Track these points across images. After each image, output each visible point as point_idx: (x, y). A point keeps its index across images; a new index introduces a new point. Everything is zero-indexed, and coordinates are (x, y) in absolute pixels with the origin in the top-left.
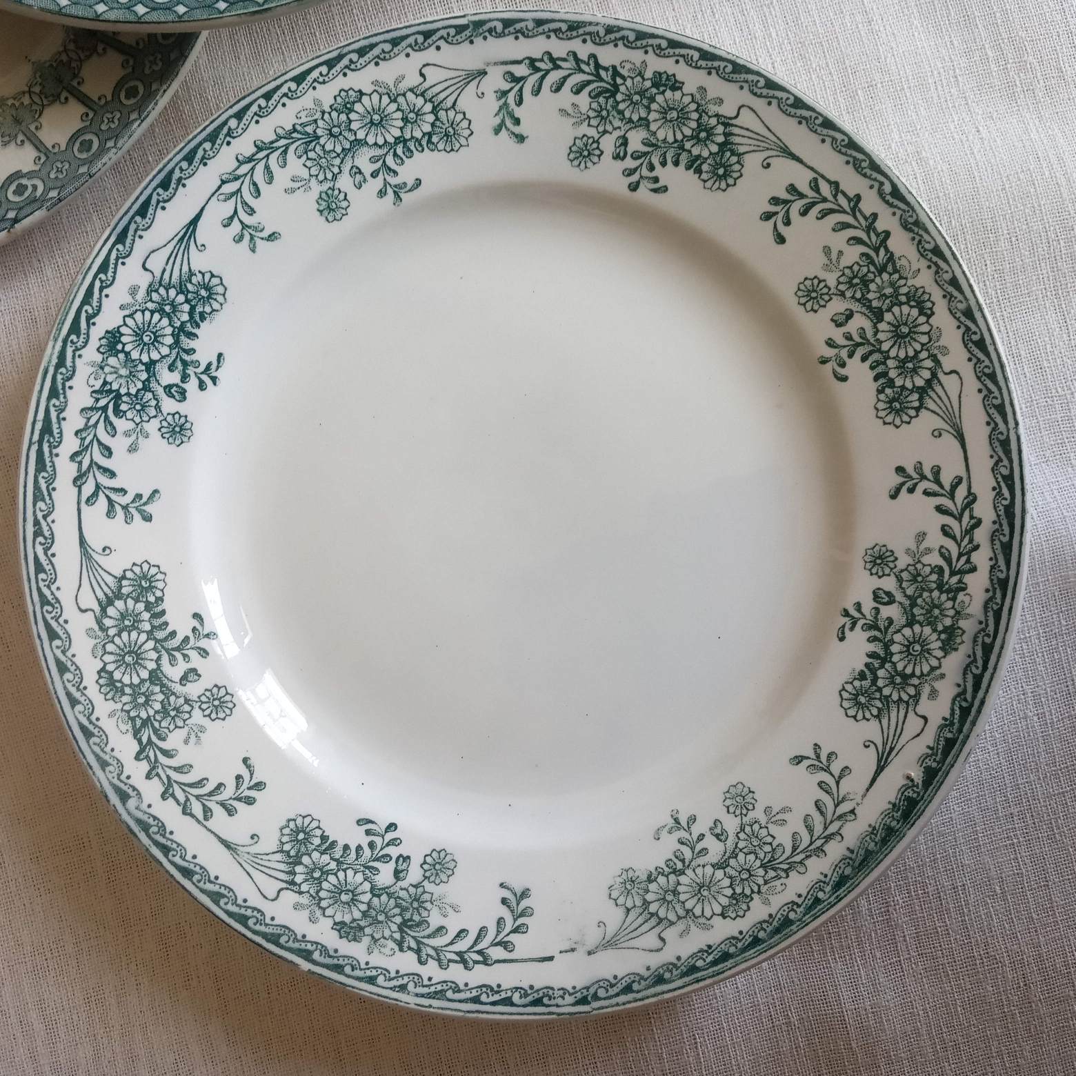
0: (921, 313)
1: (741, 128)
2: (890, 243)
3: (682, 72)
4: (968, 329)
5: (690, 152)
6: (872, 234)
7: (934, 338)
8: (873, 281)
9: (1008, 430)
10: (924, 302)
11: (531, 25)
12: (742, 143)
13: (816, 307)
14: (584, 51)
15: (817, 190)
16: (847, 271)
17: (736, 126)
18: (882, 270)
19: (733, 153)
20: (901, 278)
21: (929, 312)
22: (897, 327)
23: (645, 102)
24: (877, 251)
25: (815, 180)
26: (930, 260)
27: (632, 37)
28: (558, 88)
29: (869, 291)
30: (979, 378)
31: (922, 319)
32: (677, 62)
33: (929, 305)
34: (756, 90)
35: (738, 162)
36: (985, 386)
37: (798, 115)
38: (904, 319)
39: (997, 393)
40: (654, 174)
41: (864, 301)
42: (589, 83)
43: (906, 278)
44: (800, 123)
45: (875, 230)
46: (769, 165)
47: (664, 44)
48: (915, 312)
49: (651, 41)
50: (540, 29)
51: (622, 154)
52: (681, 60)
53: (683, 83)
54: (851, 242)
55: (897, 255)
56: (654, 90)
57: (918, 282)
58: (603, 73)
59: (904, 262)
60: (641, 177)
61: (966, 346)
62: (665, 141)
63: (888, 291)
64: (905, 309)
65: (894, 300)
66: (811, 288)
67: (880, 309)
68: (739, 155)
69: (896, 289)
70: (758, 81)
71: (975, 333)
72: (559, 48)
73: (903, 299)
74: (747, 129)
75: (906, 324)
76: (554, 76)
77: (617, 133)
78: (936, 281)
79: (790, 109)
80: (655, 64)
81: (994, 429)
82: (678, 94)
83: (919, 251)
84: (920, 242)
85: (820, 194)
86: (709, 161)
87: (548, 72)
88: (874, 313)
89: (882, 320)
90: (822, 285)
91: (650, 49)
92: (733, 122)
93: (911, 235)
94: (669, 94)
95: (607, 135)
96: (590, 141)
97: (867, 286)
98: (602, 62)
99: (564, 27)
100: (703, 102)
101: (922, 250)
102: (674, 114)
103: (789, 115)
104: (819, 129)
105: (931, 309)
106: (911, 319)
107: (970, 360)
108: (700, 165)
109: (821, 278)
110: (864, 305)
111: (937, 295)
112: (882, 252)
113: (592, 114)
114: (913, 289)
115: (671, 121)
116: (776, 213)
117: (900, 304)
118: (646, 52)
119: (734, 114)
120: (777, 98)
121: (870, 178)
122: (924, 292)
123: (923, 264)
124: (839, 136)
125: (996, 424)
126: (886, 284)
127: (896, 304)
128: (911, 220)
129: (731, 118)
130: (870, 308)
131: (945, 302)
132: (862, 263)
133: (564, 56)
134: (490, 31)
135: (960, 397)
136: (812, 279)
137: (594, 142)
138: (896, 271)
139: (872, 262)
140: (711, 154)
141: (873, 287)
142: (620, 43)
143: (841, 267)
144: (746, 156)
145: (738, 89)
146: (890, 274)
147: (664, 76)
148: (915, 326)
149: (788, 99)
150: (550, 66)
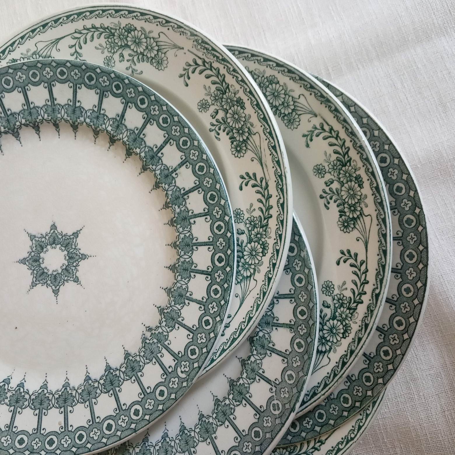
0: (343, 334)
1: (364, 221)
2: (360, 305)
3: (366, 184)
4: (347, 355)
5: (344, 208)
6: (359, 297)
7: (337, 344)
8: (344, 308)
9: (320, 392)
10: (347, 332)
11: (342, 118)
12: (359, 225)
13: (324, 292)
14: (348, 144)
15: (361, 265)
16: (342, 296)
17: (363, 218)
18: (349, 308)
19: (354, 224)
20: (350, 318)
21: (345, 336)
22: (334, 328)
23: (348, 179)
24: (355, 302)
25: (364, 262)
26: (362, 325)
27: (365, 157)
28: (331, 145)
29: (340, 308)
30: (332, 370)
31: (341, 335)
32: (368, 180)
33: (347, 335)
34: (379, 216)
35: (352, 228)
36: (331, 374)
37: (381, 239)
38: (338, 328)
39: (330, 380)
40: (330, 201)
41: (336, 309)
42: (340, 154)
43: (351, 320)
44: (379, 241)
45: (361, 296)
46: (358, 240)
47: (371, 170)
48: (342, 331)
49: (368, 165)
50: (343, 123)
51: (328, 184)
52: (370, 181)
53: (363, 188)
54: (352, 290)
55: (357, 311)
56: (354, 179)
57: (353, 325)
58: (346, 156)
59: (356, 315)
60: (326, 197)
61: (341, 358)
62: (342, 196)
63: (344, 316)
64: (341, 327)
65: (342, 320)
66: (329, 286)
67: (336, 317)
68: (355, 227)
69: (346, 319)
70: (382, 215)
71: (347, 359)
72: (343, 135)
73: (344, 324)
74: (364, 223)
75: (336, 330)
76: (333, 140)
77: (332, 177)
78: (356, 332)
79: (380, 234)
80: (362, 172)
81: (317, 387)
82: (359, 189)
83: (363, 319)
84: (366, 317)
85: (361, 267)
86: (346, 217)
87: (333, 137)
88: (334, 316)
89: (333, 320)
90: (333, 289)
91: (365, 167)
92: (364, 216)
93: (367, 312)
94: (357, 185)
95: (330, 174)
96: (324, 170)
97: (341, 307)
98: (350, 153)
99: (350, 130)
100: (362, 200)
101: (364, 320)
102: (352, 193)
103: (379, 235)
104: (381, 250)
105: (346, 336)
106: (339, 331)
107: (337, 363)
108: (343, 215)
109: (335, 288)
110: (334, 310)
111: (352, 335)
112: (355, 304)
113: (332, 163)
114: (349, 325)
115: (349, 193)
116: (345, 255)
117: (342, 324)
118: (363, 166)
119: (366, 215)
120: (381, 226)
121: (377, 282)
122: (350, 330)
123: (360, 323)
124: (383, 260)
125: (320, 387)
126: (345, 313)
127: (341, 322)
128: (372, 308)
129: (364, 214)
130: (335, 313)
131: (351, 340)
132: (347, 299)
133: (342, 138)
134: (329, 106)
135: (322, 367)
136: (332, 284)
137: (325, 171)
138: (352, 314)
139: (350, 303)
140: (349, 216)
141: (342, 309)
142: (360, 154)
143: (342, 292)
144: (356, 230)
145: (374, 210)
146: (349, 313)
147: (360, 179)
148: (337, 334)
149: (384, 231)
150: (335, 136)
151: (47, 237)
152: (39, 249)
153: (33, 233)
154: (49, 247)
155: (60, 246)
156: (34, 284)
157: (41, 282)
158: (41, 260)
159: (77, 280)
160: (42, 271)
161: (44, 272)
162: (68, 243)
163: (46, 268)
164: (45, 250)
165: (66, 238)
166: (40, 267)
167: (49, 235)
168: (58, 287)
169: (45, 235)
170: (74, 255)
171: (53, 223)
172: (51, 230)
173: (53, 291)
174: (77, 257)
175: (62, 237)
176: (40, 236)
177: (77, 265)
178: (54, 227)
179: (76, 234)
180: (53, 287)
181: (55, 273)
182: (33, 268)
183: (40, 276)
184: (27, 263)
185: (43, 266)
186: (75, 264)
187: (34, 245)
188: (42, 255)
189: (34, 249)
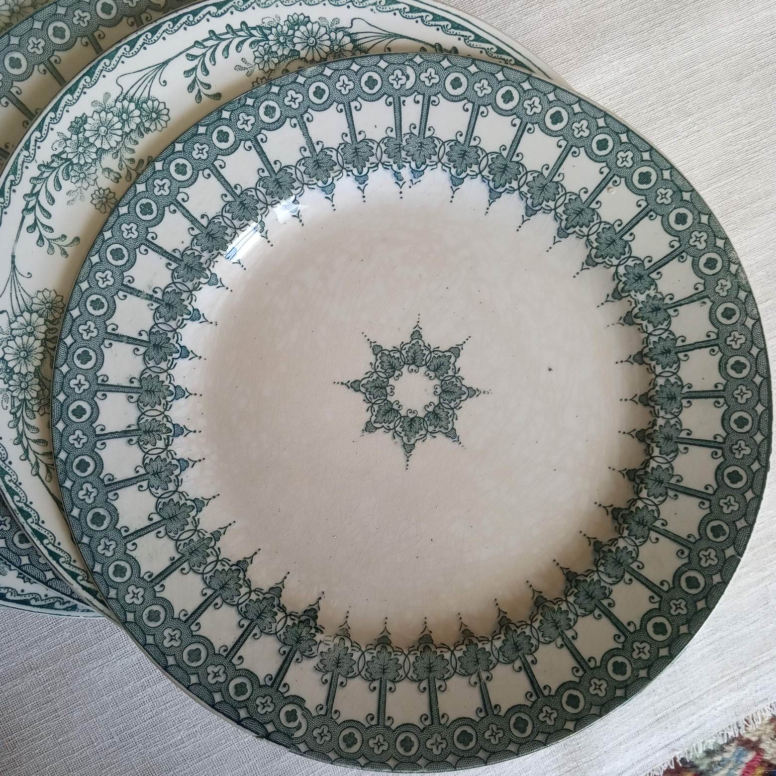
151: (391, 426)
152: (416, 425)
153: (400, 451)
154: (403, 412)
155: (389, 398)
156: (472, 393)
157: (459, 384)
158: (431, 409)
159: (417, 334)
160: (443, 395)
161: (444, 391)
162: (376, 387)
163: (435, 392)
164: (411, 416)
165: (372, 396)
166: (440, 403)
167: (386, 425)
168: (447, 354)
169: (391, 432)
170: (386, 365)
171: (366, 433)
172: (377, 428)
173: (458, 356)
174: (385, 358)
175: (374, 404)
176: (398, 439)
177: (395, 349)
178: (369, 428)
179: (355, 386)
180: (452, 360)
181: (432, 374)
182: (451, 412)
183: (453, 392)
184: (450, 426)
185: (436, 400)
186: (397, 355)
187: (417, 436)
188: (421, 414)
189: (423, 432)
